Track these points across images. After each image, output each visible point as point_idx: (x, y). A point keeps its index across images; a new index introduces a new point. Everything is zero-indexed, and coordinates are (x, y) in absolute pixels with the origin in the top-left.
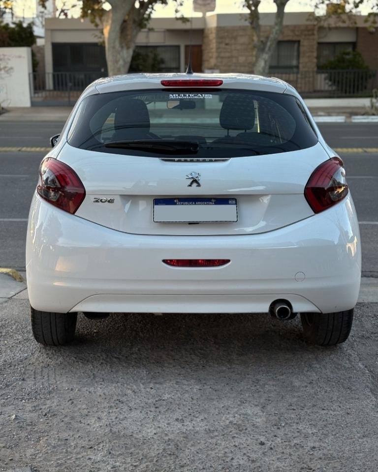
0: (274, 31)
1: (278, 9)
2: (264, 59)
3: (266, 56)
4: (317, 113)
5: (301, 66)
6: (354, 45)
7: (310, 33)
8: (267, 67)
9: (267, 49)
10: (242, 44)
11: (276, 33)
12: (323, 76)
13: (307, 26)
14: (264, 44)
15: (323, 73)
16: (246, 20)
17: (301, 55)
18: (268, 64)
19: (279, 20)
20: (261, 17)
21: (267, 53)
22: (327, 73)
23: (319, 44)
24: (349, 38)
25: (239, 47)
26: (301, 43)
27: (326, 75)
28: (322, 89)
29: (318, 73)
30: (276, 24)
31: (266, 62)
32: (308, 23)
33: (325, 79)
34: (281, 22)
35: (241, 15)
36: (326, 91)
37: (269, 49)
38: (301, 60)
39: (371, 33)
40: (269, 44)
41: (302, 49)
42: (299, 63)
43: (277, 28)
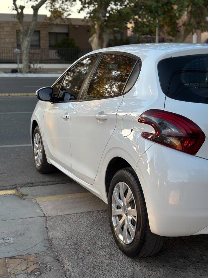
0: (32, 24)
1: (34, 12)
2: (27, 40)
3: (28, 39)
4: (57, 71)
5: (41, 45)
6: (67, 34)
7: (45, 26)
8: (29, 45)
9: (28, 35)
10: (7, 31)
11: (34, 26)
12: (55, 51)
13: (43, 23)
14: (27, 31)
15: (54, 49)
16: (14, 17)
17: (41, 39)
18: (29, 43)
19: (35, 18)
20: (25, 16)
21: (29, 37)
22: (56, 49)
23: (50, 33)
24: (64, 30)
25: (5, 33)
26: (41, 32)
27: (56, 51)
28: (55, 58)
29: (50, 49)
30: (33, 21)
31: (28, 42)
32: (45, 21)
33: (56, 53)
34: (36, 20)
35: (12, 14)
36: (57, 60)
37: (30, 35)
38: (41, 42)
39: (76, 28)
40: (29, 32)
41: (41, 35)
42: (40, 43)
43: (34, 23)
